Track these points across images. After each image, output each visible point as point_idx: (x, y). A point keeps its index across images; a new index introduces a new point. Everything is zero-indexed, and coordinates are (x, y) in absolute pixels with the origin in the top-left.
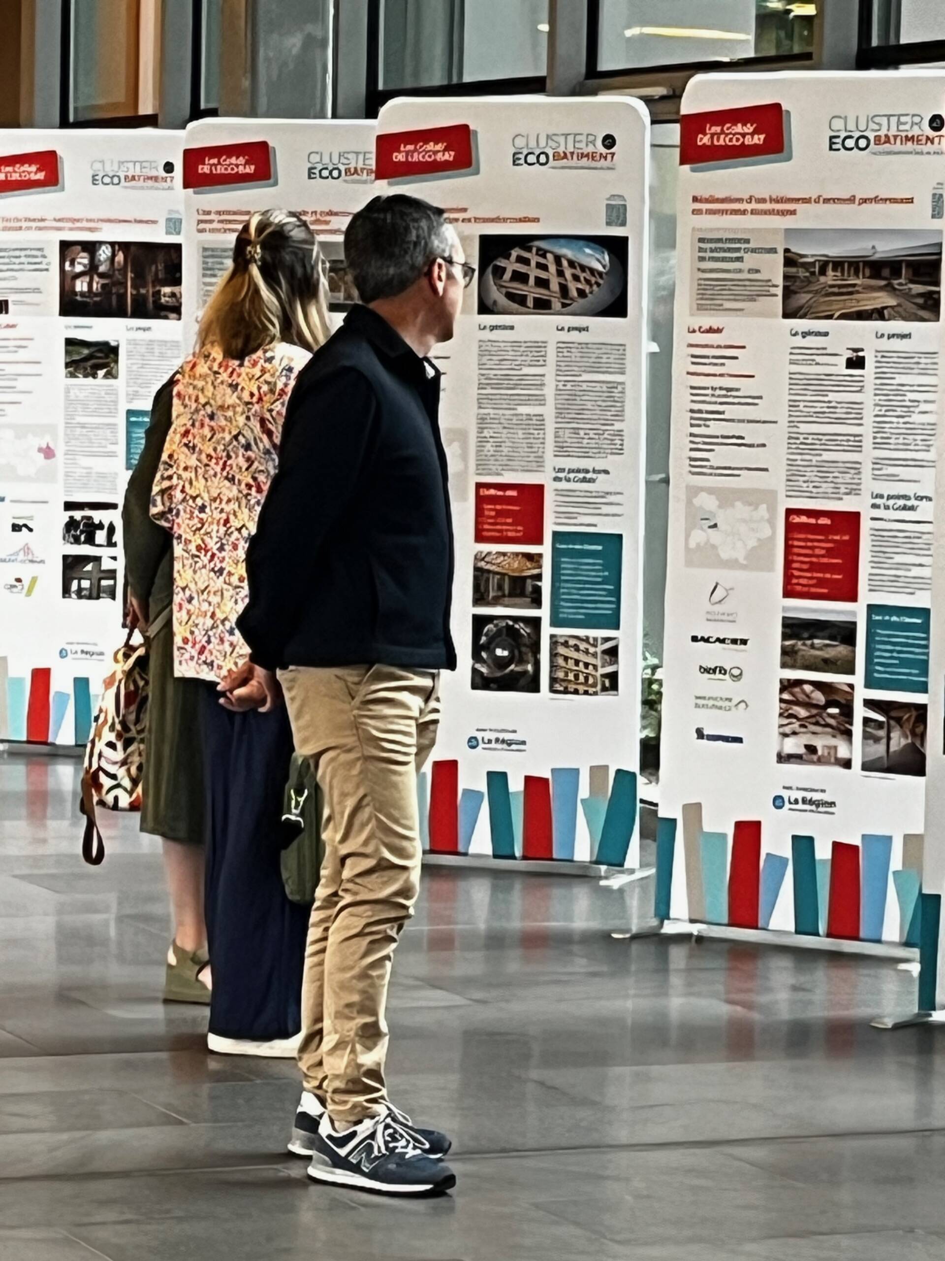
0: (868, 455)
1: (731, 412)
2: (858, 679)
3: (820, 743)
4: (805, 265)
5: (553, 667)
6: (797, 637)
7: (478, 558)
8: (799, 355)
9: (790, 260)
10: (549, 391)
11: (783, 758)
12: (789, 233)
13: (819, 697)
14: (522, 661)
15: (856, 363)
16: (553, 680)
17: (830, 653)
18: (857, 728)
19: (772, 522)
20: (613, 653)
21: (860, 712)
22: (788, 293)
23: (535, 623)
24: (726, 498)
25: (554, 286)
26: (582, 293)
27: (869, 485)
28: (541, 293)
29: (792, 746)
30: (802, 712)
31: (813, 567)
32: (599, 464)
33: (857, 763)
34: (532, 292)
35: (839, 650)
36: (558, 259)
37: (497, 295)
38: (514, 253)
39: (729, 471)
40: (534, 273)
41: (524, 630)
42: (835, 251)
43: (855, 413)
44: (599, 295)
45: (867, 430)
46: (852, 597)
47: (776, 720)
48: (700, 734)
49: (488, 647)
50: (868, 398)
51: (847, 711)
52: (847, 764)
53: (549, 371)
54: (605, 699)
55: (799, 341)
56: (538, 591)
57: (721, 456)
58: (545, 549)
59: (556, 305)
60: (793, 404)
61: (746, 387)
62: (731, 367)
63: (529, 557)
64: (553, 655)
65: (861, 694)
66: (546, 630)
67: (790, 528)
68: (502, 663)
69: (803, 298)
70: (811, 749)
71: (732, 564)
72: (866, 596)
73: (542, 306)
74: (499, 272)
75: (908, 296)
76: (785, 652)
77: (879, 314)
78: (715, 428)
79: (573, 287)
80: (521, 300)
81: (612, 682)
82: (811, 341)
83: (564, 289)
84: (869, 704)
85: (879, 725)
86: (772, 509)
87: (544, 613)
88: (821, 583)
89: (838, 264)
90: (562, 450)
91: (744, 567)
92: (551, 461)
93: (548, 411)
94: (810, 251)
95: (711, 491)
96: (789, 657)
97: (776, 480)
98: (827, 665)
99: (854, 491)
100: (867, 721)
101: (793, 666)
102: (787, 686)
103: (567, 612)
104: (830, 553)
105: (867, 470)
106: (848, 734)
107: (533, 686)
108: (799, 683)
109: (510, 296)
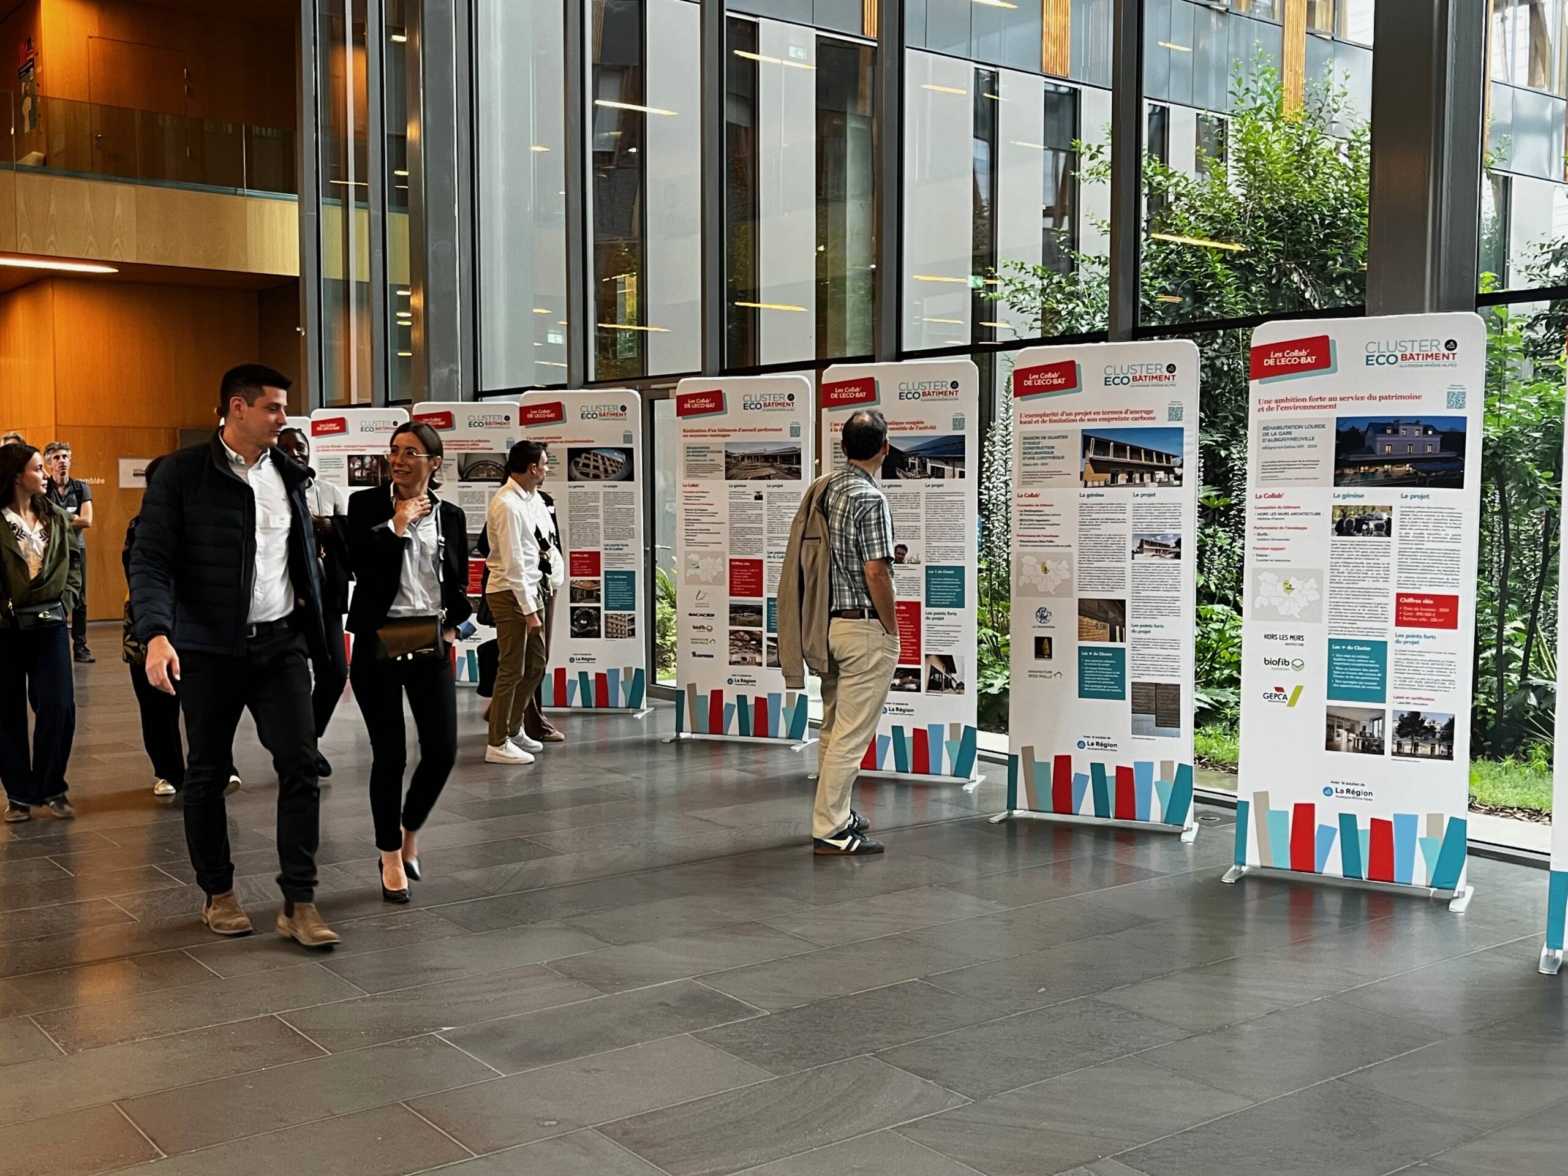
0: (765, 535)
1: (703, 519)
2: (764, 628)
3: (748, 656)
4: (735, 458)
5: (606, 627)
6: (736, 612)
7: (572, 583)
8: (732, 495)
9: (728, 456)
10: (601, 512)
11: (731, 663)
12: (727, 444)
13: (747, 637)
14: (593, 625)
15: (759, 497)
16: (606, 632)
17: (752, 618)
18: (764, 649)
19: (723, 565)
20: (632, 620)
21: (765, 643)
22: (727, 469)
23: (598, 609)
24: (702, 555)
25: (602, 469)
26: (614, 472)
27: (766, 548)
28: (596, 471)
29: (735, 658)
30: (740, 644)
31: (743, 583)
32: (624, 542)
33: (764, 664)
34: (592, 471)
35: (755, 617)
36: (603, 458)
37: (576, 473)
38: (583, 455)
39: (704, 544)
40: (592, 464)
41: (593, 612)
42: (747, 452)
43: (759, 518)
44: (621, 472)
45: (765, 525)
46: (761, 595)
47: (728, 648)
48: (694, 654)
49: (578, 620)
50: (764, 512)
51: (760, 643)
52: (760, 664)
53: (601, 504)
54: (630, 640)
55: (733, 489)
56: (599, 596)
57: (700, 538)
58: (602, 578)
59: (603, 476)
60: (731, 515)
61: (710, 509)
62: (703, 500)
63: (594, 582)
64: (606, 622)
65: (766, 635)
66: (603, 612)
67: (731, 567)
68: (584, 626)
69: (734, 471)
70: (744, 659)
71: (706, 583)
72: (766, 594)
73: (596, 477)
74: (577, 464)
75: (780, 469)
76: (731, 618)
77: (769, 477)
78: (697, 526)
79: (610, 469)
80: (587, 475)
81: (632, 633)
82: (738, 489)
83: (606, 470)
84: (769, 639)
85: (774, 648)
86: (724, 561)
87: (602, 605)
88: (746, 589)
89: (749, 457)
90: (607, 537)
91: (710, 584)
92: (603, 541)
93: (601, 521)
94: (737, 452)
95: (695, 553)
96: (733, 621)
97: (725, 547)
98: (750, 624)
99: (760, 551)
100: (768, 646)
101: (735, 625)
102: (732, 633)
103: (611, 604)
104: (750, 577)
105: (765, 542)
106: (760, 652)
107: (599, 636)
108: (738, 631)
109: (582, 473)
